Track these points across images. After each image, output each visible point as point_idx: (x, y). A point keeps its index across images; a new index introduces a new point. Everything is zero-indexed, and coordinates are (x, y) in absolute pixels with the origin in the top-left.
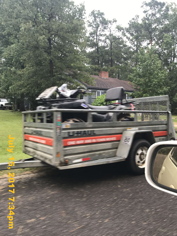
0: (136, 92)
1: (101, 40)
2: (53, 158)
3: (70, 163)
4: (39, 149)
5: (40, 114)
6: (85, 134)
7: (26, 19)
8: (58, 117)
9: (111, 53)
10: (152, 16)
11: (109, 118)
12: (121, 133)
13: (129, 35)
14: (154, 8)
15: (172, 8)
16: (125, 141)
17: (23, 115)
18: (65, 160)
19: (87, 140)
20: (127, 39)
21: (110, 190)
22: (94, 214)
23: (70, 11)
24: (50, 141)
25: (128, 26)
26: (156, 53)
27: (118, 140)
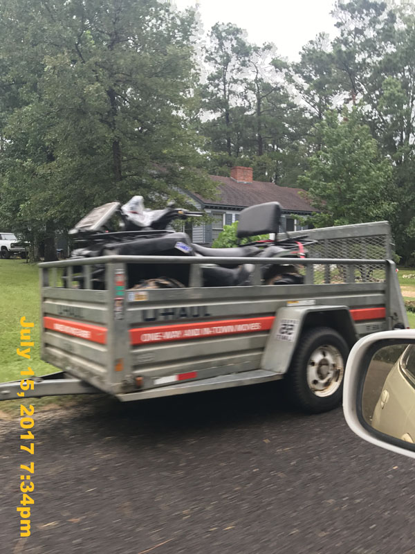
0: (318, 214)
1: (234, 93)
2: (106, 374)
3: (147, 385)
4: (76, 353)
5: (78, 268)
6: (185, 315)
7: (57, 46)
8: (118, 275)
9: (259, 123)
10: (356, 34)
11: (244, 276)
12: (273, 314)
13: (301, 81)
14: (359, 15)
15: (402, 15)
16: (283, 333)
17: (40, 270)
18: (134, 379)
19: (189, 330)
20: (297, 89)
21: (243, 451)
22: (200, 511)
23: (160, 25)
24: (99, 332)
25: (298, 59)
26: (364, 122)
27: (265, 328)
